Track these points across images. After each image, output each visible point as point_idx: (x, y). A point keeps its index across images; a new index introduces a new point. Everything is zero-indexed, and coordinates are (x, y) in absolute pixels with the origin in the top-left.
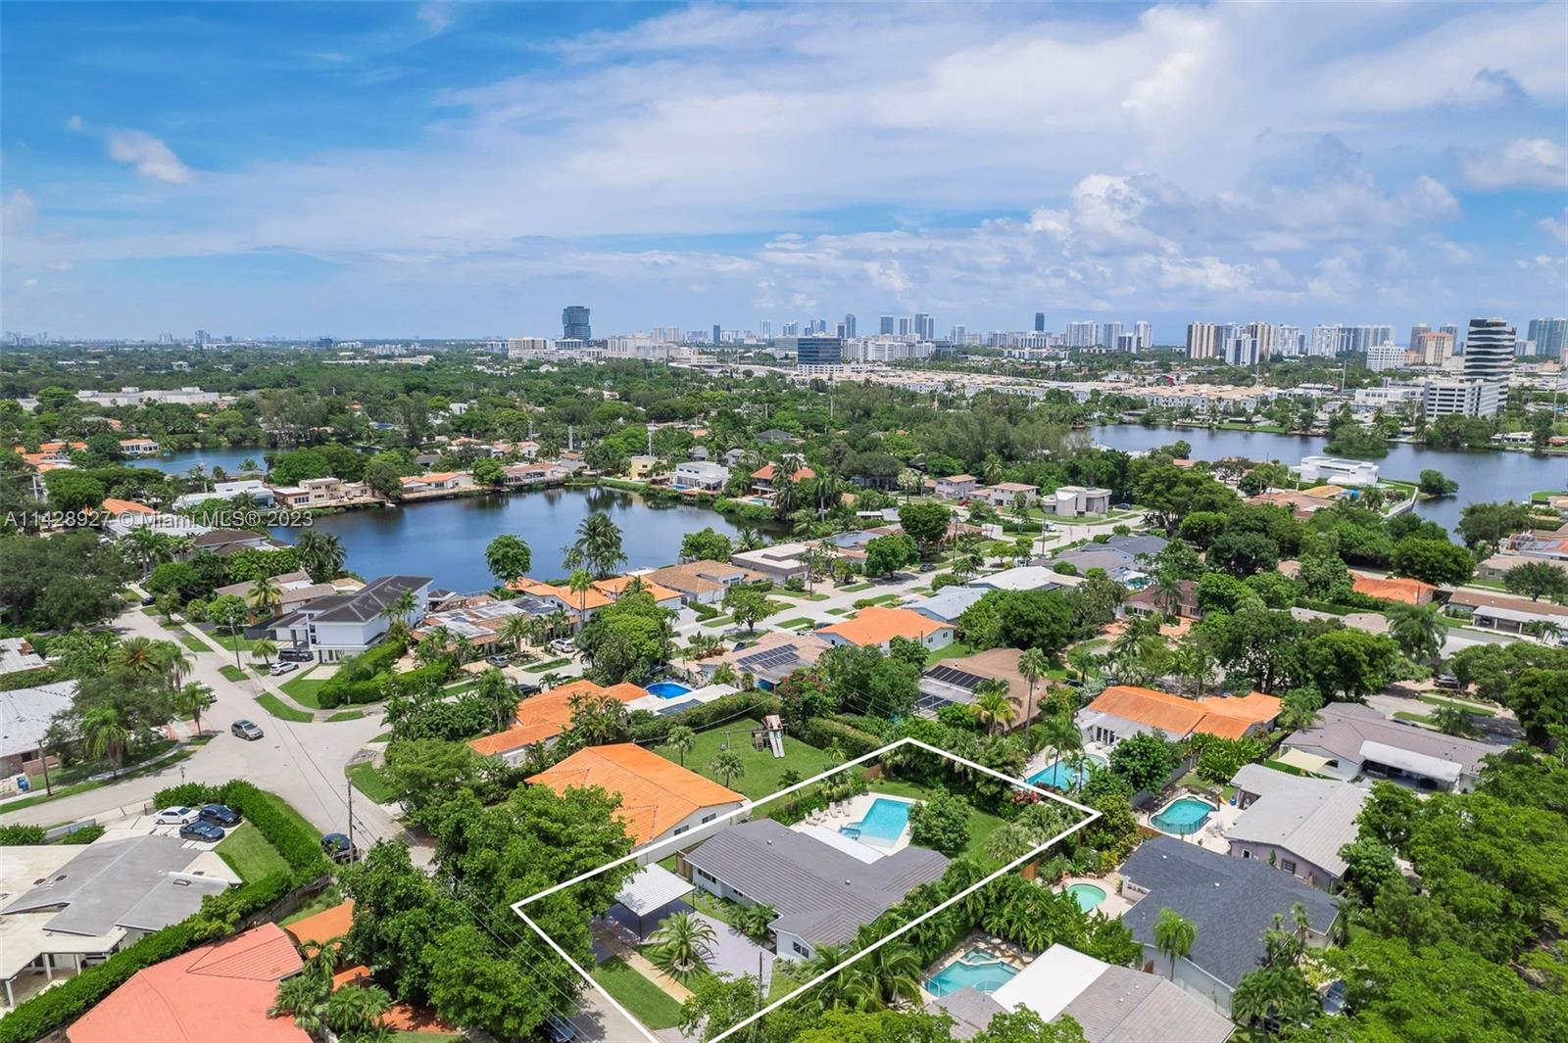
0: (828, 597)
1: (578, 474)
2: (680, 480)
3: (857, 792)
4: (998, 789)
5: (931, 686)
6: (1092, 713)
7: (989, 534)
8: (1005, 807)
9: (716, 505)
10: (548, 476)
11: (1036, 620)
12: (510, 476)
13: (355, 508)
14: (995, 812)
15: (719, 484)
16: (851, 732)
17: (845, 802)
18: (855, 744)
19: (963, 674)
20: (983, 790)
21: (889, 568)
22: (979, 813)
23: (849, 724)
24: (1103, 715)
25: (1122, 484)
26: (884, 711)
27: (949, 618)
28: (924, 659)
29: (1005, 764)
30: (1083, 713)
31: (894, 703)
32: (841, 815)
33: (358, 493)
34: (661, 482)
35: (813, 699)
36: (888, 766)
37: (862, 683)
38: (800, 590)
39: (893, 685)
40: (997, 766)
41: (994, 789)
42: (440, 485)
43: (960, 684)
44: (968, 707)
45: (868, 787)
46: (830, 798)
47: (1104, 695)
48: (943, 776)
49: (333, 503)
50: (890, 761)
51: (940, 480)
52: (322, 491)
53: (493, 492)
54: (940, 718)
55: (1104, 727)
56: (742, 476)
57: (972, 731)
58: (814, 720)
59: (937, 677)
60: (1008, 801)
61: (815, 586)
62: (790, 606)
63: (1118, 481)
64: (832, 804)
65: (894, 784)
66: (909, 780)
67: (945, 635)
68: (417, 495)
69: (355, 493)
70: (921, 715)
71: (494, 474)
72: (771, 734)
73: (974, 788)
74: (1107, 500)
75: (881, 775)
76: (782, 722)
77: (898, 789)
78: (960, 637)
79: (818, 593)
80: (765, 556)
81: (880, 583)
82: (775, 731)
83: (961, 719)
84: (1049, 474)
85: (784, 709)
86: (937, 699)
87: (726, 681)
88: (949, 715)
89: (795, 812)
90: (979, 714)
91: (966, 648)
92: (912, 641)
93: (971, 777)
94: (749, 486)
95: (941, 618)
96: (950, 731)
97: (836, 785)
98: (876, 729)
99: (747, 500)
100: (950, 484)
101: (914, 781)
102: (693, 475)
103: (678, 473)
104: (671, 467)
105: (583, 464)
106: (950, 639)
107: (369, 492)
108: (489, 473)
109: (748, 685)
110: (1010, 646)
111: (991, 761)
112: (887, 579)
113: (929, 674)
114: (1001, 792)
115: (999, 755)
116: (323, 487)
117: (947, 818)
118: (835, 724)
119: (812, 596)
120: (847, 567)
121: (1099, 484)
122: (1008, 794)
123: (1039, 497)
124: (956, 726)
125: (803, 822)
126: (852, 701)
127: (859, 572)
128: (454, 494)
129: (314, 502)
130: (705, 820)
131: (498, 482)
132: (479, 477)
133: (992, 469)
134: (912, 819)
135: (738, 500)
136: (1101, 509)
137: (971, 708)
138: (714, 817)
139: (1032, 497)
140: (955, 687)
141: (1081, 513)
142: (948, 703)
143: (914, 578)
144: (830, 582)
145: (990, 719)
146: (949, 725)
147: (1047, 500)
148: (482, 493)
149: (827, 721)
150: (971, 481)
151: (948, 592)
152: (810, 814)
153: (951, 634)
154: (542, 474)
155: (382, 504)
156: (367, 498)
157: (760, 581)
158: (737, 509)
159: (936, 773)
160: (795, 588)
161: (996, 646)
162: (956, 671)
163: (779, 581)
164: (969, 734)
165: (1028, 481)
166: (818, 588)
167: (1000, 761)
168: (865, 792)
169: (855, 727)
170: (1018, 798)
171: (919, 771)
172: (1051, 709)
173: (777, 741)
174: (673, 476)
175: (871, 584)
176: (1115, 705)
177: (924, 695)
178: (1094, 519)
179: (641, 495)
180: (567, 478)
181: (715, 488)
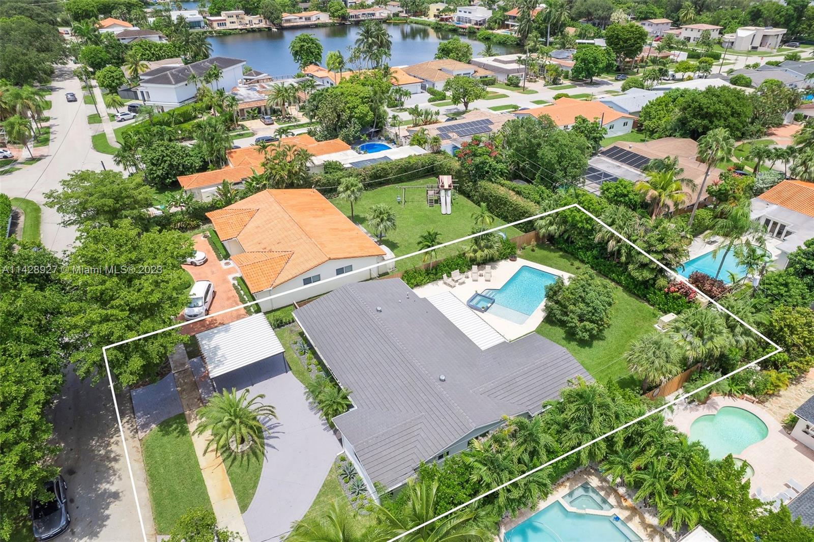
0: (537, 92)
1: (396, 15)
2: (459, 19)
3: (504, 257)
4: (652, 276)
5: (603, 164)
6: (763, 204)
7: (675, 58)
8: (655, 293)
9: (478, 34)
10: (377, 16)
11: (715, 112)
12: (351, 14)
13: (253, 31)
14: (643, 297)
15: (484, 21)
16: (514, 198)
17: (488, 267)
18: (515, 209)
19: (636, 155)
20: (635, 274)
21: (590, 74)
22: (625, 296)
23: (513, 190)
24: (775, 207)
25: (795, 26)
26: (550, 182)
27: (632, 111)
28: (601, 138)
29: (666, 251)
30: (756, 202)
31: (559, 174)
32: (482, 279)
33: (257, 22)
34: (447, 20)
35: (484, 163)
36: (541, 235)
37: (532, 152)
38: (517, 86)
39: (561, 157)
40: (656, 252)
41: (647, 275)
42: (308, 19)
43: (630, 164)
44: (633, 184)
45: (518, 252)
46: (473, 261)
47: (778, 188)
48: (595, 252)
49: (240, 27)
50: (543, 230)
51: (644, 22)
52: (234, 19)
53: (340, 24)
54: (603, 193)
55: (773, 219)
56: (499, 15)
57: (634, 210)
58: (483, 183)
59: (610, 156)
60: (660, 290)
61: (527, 84)
62: (505, 96)
63: (793, 23)
64: (475, 268)
65: (545, 253)
66: (561, 249)
67: (625, 124)
68: (292, 24)
69: (256, 21)
70: (586, 188)
71: (341, 11)
72: (443, 193)
73: (626, 269)
74: (780, 38)
75: (534, 243)
76: (454, 182)
77: (547, 257)
78: (639, 127)
79: (529, 89)
80: (495, 60)
81: (580, 85)
82: (446, 190)
83: (625, 196)
84: (733, 18)
85: (459, 171)
86: (606, 175)
87: (420, 144)
88: (613, 191)
89: (434, 272)
90: (645, 194)
91: (642, 136)
92: (592, 121)
93: (623, 259)
94: (503, 22)
95: (624, 111)
96: (610, 208)
97: (481, 249)
98: (537, 197)
99: (501, 32)
100: (651, 25)
101: (566, 252)
102: (467, 15)
103: (458, 14)
104: (454, 11)
105: (401, 9)
106: (629, 127)
107: (264, 21)
108: (337, 11)
109: (435, 148)
110: (683, 136)
111: (650, 245)
112: (588, 83)
113: (603, 153)
114: (655, 280)
115: (661, 240)
116: (235, 16)
117: (588, 305)
118: (501, 189)
119: (524, 90)
120: (556, 70)
121: (776, 25)
122: (661, 282)
123: (720, 36)
124: (617, 203)
125: (440, 283)
126: (523, 169)
127: (566, 77)
128: (315, 25)
129: (229, 26)
130: (340, 271)
131: (344, 17)
132: (332, 15)
133: (686, 15)
134: (549, 297)
135: (494, 31)
136: (773, 45)
137: (638, 185)
138: (350, 268)
139: (715, 35)
140: (625, 167)
141: (754, 48)
142: (616, 179)
143: (607, 84)
144: (541, 82)
145: (656, 201)
146: (610, 201)
147: (728, 37)
148: (333, 25)
149: (495, 185)
150: (667, 23)
151: (634, 92)
152: (449, 275)
153: (630, 123)
154: (373, 15)
155: (269, 29)
156: (263, 25)
157: (486, 77)
158: (492, 37)
159: (589, 247)
160: (513, 84)
161: (670, 136)
162: (629, 152)
163: (502, 79)
164: (630, 213)
165: (715, 22)
166: (530, 86)
167: (660, 247)
168: (512, 257)
169: (518, 193)
170: (672, 289)
171: (572, 242)
172: (722, 196)
173: (446, 198)
174: (455, 16)
175: (574, 86)
176: (789, 199)
177: (592, 170)
178: (765, 53)
179: (433, 28)
180: (389, 18)
181: (481, 24)
